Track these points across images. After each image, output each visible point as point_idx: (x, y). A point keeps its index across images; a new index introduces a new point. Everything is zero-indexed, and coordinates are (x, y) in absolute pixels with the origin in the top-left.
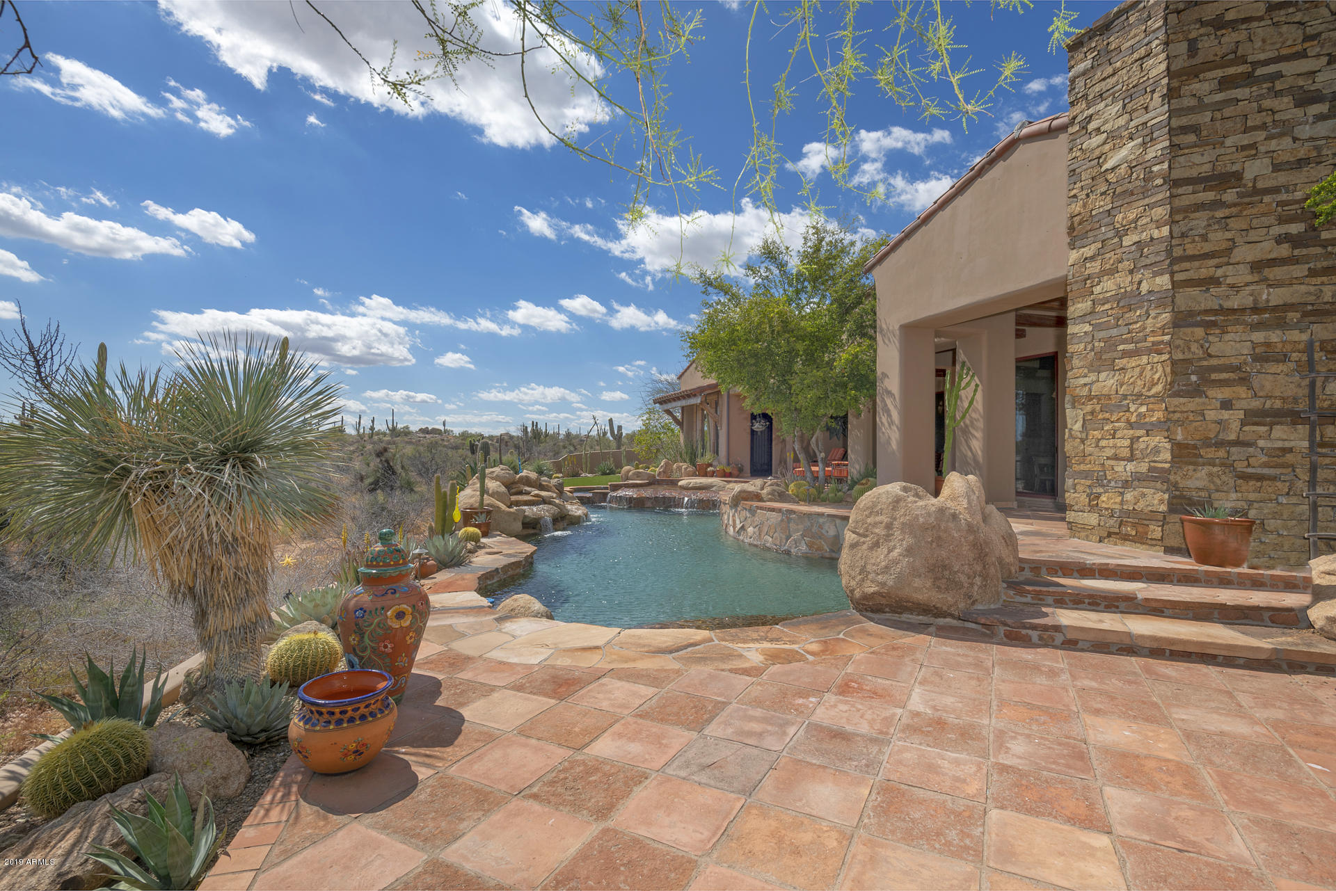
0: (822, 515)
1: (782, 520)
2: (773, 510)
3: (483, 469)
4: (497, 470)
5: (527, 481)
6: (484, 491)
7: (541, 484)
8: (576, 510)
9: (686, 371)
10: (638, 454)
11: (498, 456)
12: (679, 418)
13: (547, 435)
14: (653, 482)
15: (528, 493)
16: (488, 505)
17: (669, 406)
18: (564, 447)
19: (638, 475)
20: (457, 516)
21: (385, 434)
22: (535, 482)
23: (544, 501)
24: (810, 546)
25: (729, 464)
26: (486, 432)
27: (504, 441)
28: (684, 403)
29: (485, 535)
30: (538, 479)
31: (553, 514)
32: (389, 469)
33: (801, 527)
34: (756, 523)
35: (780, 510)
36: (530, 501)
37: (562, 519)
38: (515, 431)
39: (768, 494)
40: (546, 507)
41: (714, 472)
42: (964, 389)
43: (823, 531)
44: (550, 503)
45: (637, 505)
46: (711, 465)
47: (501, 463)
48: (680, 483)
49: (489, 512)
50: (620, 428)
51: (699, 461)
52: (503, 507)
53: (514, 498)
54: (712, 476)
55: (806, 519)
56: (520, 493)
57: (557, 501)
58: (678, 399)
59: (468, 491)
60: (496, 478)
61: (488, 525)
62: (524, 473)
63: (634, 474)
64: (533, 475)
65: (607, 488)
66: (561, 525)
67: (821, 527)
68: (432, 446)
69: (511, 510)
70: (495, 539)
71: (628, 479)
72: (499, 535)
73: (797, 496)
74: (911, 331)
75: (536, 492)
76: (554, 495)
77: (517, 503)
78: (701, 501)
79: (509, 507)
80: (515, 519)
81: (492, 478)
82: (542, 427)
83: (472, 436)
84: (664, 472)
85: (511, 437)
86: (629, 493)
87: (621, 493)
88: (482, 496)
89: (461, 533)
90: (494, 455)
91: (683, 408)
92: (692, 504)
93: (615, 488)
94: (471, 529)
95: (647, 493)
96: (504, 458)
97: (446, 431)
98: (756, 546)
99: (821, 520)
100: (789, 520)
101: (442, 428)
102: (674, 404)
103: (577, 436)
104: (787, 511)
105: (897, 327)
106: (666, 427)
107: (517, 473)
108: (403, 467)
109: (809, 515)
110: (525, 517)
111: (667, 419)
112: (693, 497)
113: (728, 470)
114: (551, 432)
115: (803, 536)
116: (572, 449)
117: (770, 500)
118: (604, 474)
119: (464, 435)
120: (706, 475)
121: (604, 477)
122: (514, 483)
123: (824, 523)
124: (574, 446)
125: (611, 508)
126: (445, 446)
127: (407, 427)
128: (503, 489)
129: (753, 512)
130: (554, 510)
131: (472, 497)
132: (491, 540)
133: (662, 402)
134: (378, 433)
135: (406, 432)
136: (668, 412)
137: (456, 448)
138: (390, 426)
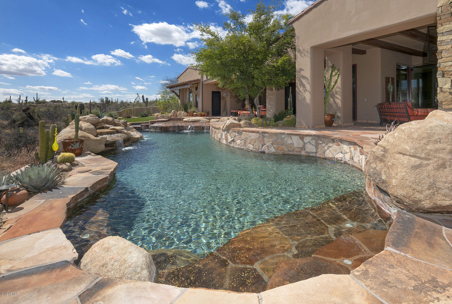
0: (284, 134)
1: (259, 137)
2: (253, 132)
3: (78, 117)
4: (88, 117)
5: (107, 122)
6: (78, 128)
7: (114, 123)
8: (136, 134)
9: (181, 75)
10: (159, 108)
11: (89, 110)
12: (178, 94)
13: (112, 102)
14: (170, 120)
15: (108, 128)
16: (81, 137)
17: (174, 89)
18: (121, 107)
19: (163, 117)
20: (55, 147)
21: (33, 103)
22: (111, 122)
23: (118, 132)
24: (276, 149)
25: (203, 111)
26: (84, 102)
27: (92, 105)
28: (179, 88)
29: (78, 155)
30: (113, 120)
31: (124, 138)
32: (31, 117)
33: (271, 140)
34: (242, 138)
35: (258, 132)
36: (109, 132)
37: (129, 141)
38: (98, 101)
39: (244, 124)
40: (119, 135)
41: (196, 115)
42: (334, 76)
43: (284, 142)
44: (121, 132)
45: (164, 130)
46: (195, 112)
47: (91, 113)
48: (184, 120)
49: (82, 141)
50: (147, 99)
51: (189, 111)
52: (92, 137)
53: (99, 131)
54: (196, 116)
55: (274, 136)
56: (103, 128)
57: (125, 131)
58: (177, 86)
59: (68, 129)
60: (87, 121)
61: (81, 149)
62: (105, 118)
63: (161, 116)
64: (110, 119)
65: (149, 123)
66: (127, 144)
67: (283, 139)
68: (56, 107)
69: (98, 138)
70: (86, 158)
71: (157, 118)
72: (89, 154)
73: (257, 124)
74: (315, 49)
75: (113, 127)
76: (123, 128)
77: (101, 134)
78: (196, 127)
79: (96, 136)
80: (100, 143)
81: (85, 121)
82: (110, 99)
83: (77, 103)
84: (173, 115)
85: (96, 103)
86: (161, 125)
87: (156, 125)
88: (77, 131)
89: (59, 157)
90: (87, 110)
91: (180, 90)
92: (192, 128)
93: (153, 123)
94: (68, 154)
95: (170, 124)
96: (92, 111)
97: (64, 101)
98: (242, 149)
99: (283, 136)
100: (264, 137)
101: (62, 100)
102: (176, 88)
103: (126, 103)
104: (263, 132)
105: (309, 47)
106: (172, 98)
107: (100, 117)
108: (38, 116)
109: (276, 134)
110: (107, 141)
111: (172, 95)
112: (193, 126)
113: (203, 114)
114: (114, 101)
115: (272, 144)
116: (124, 107)
117: (245, 127)
118: (143, 116)
119: (73, 103)
120: (193, 116)
121: (143, 118)
122: (99, 123)
123: (284, 137)
124: (125, 106)
125: (151, 131)
126: (63, 107)
127: (44, 100)
128: (92, 127)
129: (240, 133)
130: (124, 136)
131: (70, 132)
132: (83, 158)
133: (170, 87)
134: (29, 102)
135: (44, 102)
136: (173, 91)
137: (69, 108)
138: (36, 100)
